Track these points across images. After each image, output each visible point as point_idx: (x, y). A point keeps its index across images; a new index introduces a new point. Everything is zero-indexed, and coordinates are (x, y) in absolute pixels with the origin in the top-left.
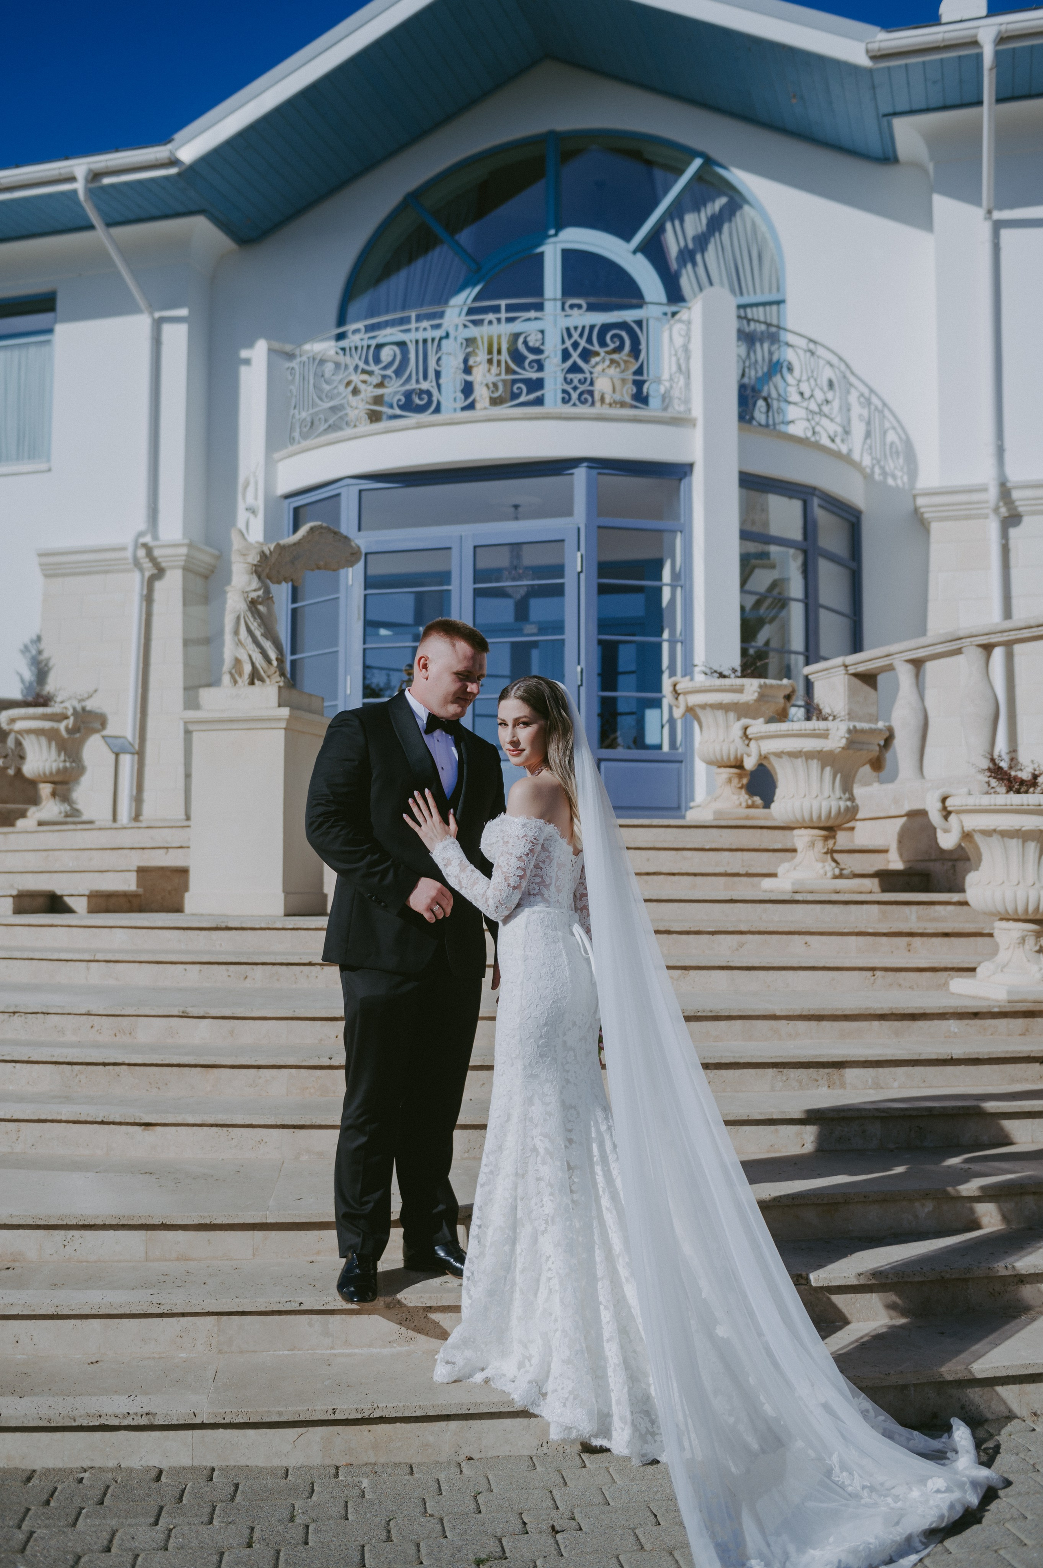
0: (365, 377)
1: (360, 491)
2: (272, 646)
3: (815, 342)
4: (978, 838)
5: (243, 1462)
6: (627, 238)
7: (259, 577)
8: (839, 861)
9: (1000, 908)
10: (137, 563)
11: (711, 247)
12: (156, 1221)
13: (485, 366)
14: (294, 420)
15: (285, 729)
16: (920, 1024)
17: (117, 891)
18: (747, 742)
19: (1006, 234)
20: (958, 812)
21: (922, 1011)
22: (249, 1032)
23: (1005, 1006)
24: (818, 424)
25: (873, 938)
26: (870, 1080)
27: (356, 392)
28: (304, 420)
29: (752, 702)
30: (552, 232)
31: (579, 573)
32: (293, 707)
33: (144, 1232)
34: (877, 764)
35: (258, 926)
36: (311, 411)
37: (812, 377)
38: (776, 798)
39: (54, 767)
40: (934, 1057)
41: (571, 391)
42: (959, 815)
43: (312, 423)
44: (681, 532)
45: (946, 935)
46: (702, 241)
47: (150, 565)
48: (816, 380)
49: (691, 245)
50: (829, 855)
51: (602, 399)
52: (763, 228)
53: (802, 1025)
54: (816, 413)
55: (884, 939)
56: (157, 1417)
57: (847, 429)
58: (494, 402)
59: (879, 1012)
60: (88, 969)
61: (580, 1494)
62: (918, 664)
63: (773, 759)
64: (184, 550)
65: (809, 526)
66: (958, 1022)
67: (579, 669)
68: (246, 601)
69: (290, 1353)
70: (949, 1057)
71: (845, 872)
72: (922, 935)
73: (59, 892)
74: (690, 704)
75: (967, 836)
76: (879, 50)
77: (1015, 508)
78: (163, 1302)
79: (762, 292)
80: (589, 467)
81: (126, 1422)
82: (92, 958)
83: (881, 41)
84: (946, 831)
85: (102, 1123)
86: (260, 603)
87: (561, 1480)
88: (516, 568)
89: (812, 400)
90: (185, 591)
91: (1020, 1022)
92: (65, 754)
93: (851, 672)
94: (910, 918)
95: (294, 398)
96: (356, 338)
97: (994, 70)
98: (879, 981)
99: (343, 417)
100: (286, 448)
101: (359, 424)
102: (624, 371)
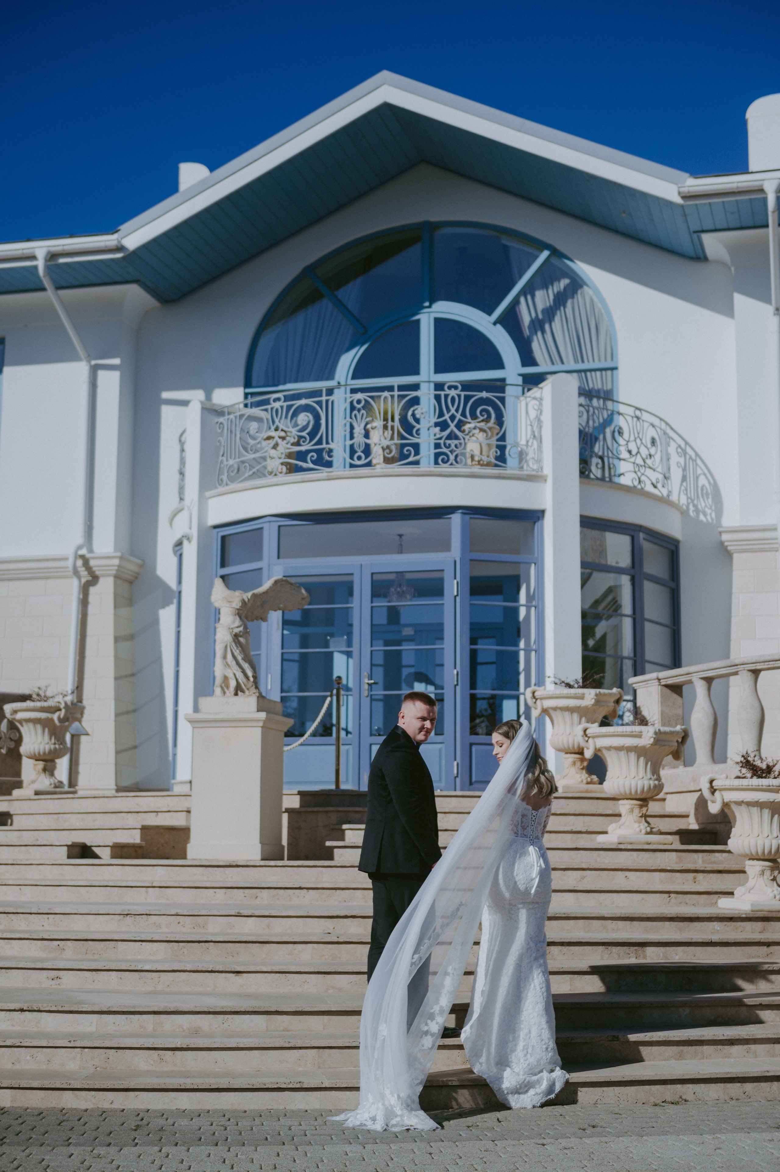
0: (283, 434)
1: (279, 527)
3: (640, 410)
4: (734, 807)
6: (489, 313)
8: (651, 822)
9: (748, 852)
10: (76, 572)
11: (557, 318)
12: (273, 1009)
13: (381, 430)
14: (222, 466)
15: (262, 727)
16: (696, 924)
17: (129, 844)
18: (586, 739)
20: (721, 790)
21: (696, 916)
23: (749, 914)
24: (643, 474)
25: (671, 873)
26: (661, 954)
27: (275, 447)
28: (232, 466)
29: (590, 706)
30: (427, 304)
31: (455, 597)
32: (268, 712)
33: (265, 1016)
36: (237, 460)
37: (639, 437)
38: (606, 778)
39: (47, 748)
40: (701, 941)
41: (449, 453)
42: (722, 792)
43: (238, 469)
44: (535, 564)
45: (720, 872)
46: (550, 313)
47: (86, 573)
48: (641, 440)
49: (540, 316)
50: (643, 818)
51: (473, 460)
52: (599, 305)
53: (621, 924)
54: (641, 466)
55: (678, 875)
56: (304, 1084)
57: (667, 475)
58: (387, 461)
59: (669, 916)
62: (709, 680)
63: (604, 751)
64: (116, 562)
65: (636, 553)
66: (719, 923)
67: (455, 672)
70: (710, 942)
71: (654, 830)
72: (703, 872)
73: (89, 844)
74: (545, 707)
75: (726, 805)
76: (689, 192)
79: (600, 360)
80: (463, 513)
81: (289, 1086)
83: (690, 185)
84: (713, 802)
85: (212, 972)
86: (241, 636)
89: (639, 455)
90: (116, 595)
91: (760, 924)
92: (55, 738)
93: (662, 683)
94: (698, 861)
95: (222, 448)
96: (277, 405)
97: (776, 213)
98: (673, 900)
99: (265, 467)
100: (216, 488)
101: (278, 473)
102: (490, 438)
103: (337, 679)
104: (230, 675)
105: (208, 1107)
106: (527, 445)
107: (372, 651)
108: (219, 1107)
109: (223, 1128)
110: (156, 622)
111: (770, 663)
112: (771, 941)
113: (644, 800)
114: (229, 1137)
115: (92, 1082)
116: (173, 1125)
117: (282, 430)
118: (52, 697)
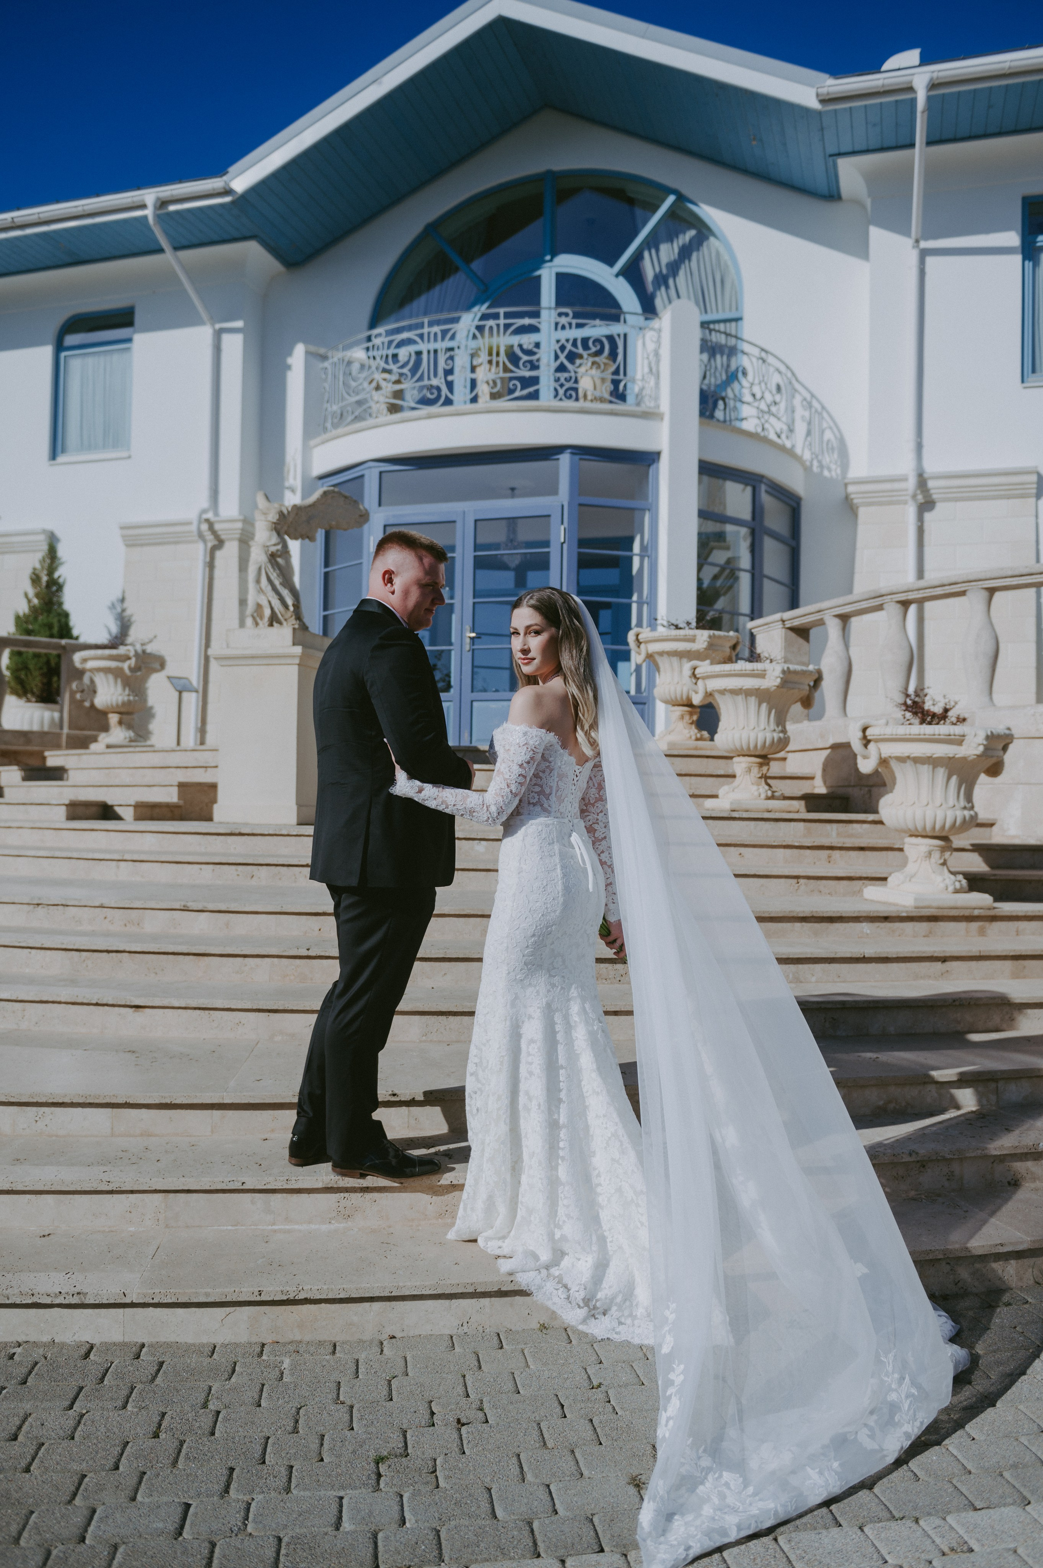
0: (386, 376)
1: (381, 473)
2: (289, 594)
3: (766, 352)
4: (894, 764)
5: (172, 1338)
6: (611, 263)
7: (279, 534)
8: (772, 785)
9: (911, 826)
10: (201, 536)
11: (682, 273)
12: (120, 1100)
13: (486, 365)
14: (327, 413)
15: (299, 665)
16: (837, 926)
17: (160, 803)
18: (694, 681)
19: (930, 260)
20: (877, 741)
21: (838, 915)
22: (242, 926)
23: (912, 912)
24: (767, 421)
25: (799, 850)
27: (378, 388)
28: (335, 412)
29: (702, 649)
30: (548, 258)
31: (562, 544)
32: (305, 646)
33: (110, 1110)
34: (807, 702)
35: (266, 833)
36: (341, 404)
37: (763, 381)
38: (719, 730)
39: (120, 699)
40: (849, 955)
41: (559, 388)
42: (879, 744)
43: (342, 415)
44: (649, 510)
45: (862, 849)
46: (674, 268)
47: (212, 537)
48: (766, 384)
49: (664, 271)
50: (763, 780)
51: (585, 396)
52: (725, 257)
54: (765, 412)
55: (808, 852)
57: (792, 428)
58: (494, 396)
59: (800, 914)
60: (118, 867)
61: (492, 1380)
62: (844, 618)
63: (717, 696)
64: (239, 525)
65: (757, 509)
66: (870, 925)
68: (266, 554)
69: (233, 1228)
70: (862, 956)
71: (776, 794)
72: (841, 848)
73: (110, 803)
74: (650, 651)
75: (884, 762)
76: (828, 94)
77: (930, 496)
78: (111, 1180)
79: (724, 310)
80: (572, 453)
81: (58, 1301)
82: (121, 858)
83: (829, 86)
84: (865, 757)
86: (279, 556)
87: (476, 1364)
88: (512, 541)
89: (762, 401)
90: (240, 558)
91: (924, 926)
92: (129, 690)
93: (787, 626)
94: (831, 834)
95: (327, 394)
96: (377, 340)
97: (926, 114)
98: (803, 888)
99: (367, 410)
100: (319, 436)
101: (380, 414)
102: (603, 371)
104: (264, 603)
106: (643, 380)
107: (474, 603)
111: (927, 591)
112: (948, 955)
113: (764, 758)
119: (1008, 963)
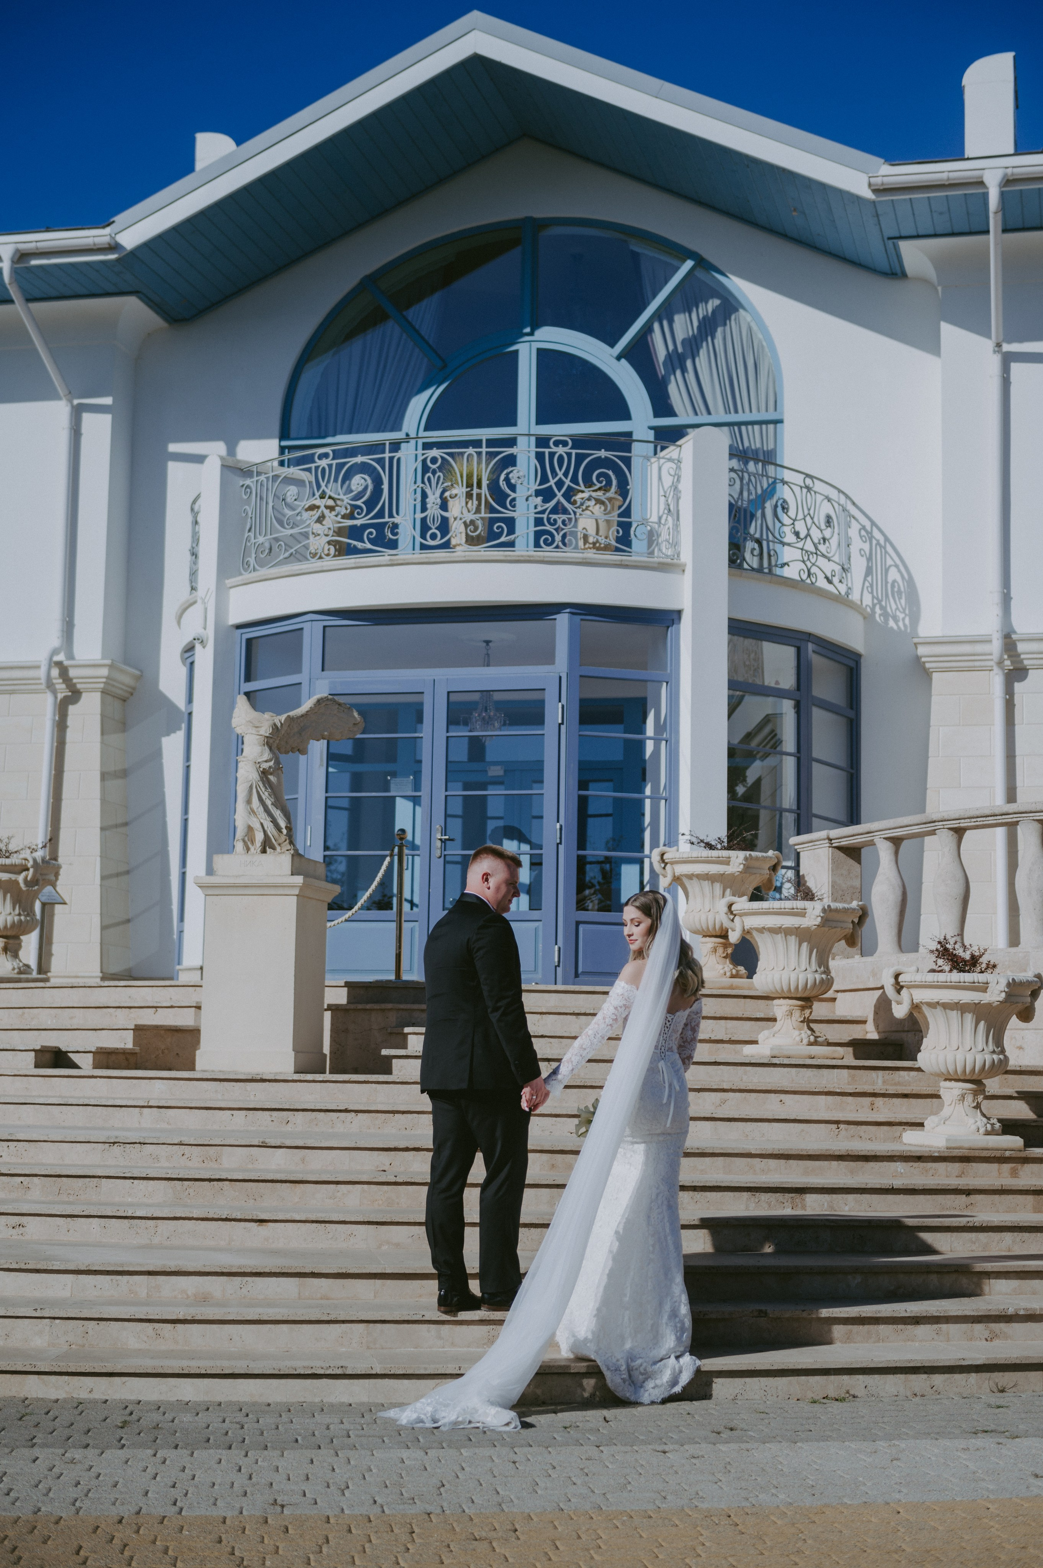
0: (331, 503)
1: (325, 627)
2: (282, 815)
3: (811, 477)
4: (925, 1009)
6: (612, 345)
7: (270, 749)
8: (815, 1029)
9: (943, 1070)
10: (50, 685)
11: (703, 352)
12: (308, 1270)
13: (463, 499)
14: (248, 544)
15: (297, 896)
16: (872, 1164)
17: (117, 1049)
18: (731, 917)
19: (1015, 367)
20: (909, 987)
21: (873, 1154)
23: (944, 1152)
24: (813, 564)
25: (840, 1097)
26: (826, 1204)
27: (320, 520)
28: (262, 544)
29: (737, 874)
30: (528, 330)
31: (560, 725)
32: (306, 876)
33: (297, 1279)
36: (269, 537)
37: (809, 514)
38: (758, 970)
39: (9, 920)
40: (878, 1186)
41: (555, 532)
42: (910, 990)
43: (271, 549)
44: (667, 683)
45: (906, 1096)
46: (693, 345)
47: (64, 686)
48: (812, 518)
50: (805, 1024)
51: (586, 538)
52: (759, 335)
53: (772, 1163)
54: (812, 553)
55: (850, 1098)
56: (348, 1369)
57: (846, 567)
58: (471, 541)
59: (837, 1153)
62: (896, 842)
63: (755, 933)
64: (105, 672)
65: (803, 671)
66: (904, 1164)
67: (558, 826)
68: (258, 771)
70: (890, 1186)
71: (819, 1039)
72: (884, 1095)
73: (64, 1048)
74: (677, 874)
75: (916, 1007)
76: (883, 184)
77: (1021, 661)
78: (331, 1313)
79: (758, 409)
80: (572, 613)
81: (328, 1372)
82: (146, 1104)
83: (884, 175)
84: (899, 1003)
85: (227, 1220)
86: (271, 774)
89: (809, 539)
90: (103, 716)
91: (957, 1166)
92: (20, 907)
93: (834, 845)
94: (877, 1081)
95: (249, 520)
96: (324, 463)
97: (1000, 214)
98: (843, 1133)
99: (306, 547)
100: (241, 574)
101: (323, 556)
102: (609, 513)
103: (400, 833)
104: (256, 826)
105: (219, 1399)
106: (659, 523)
107: (446, 796)
108: (234, 1399)
109: (238, 1426)
110: (157, 754)
111: (979, 819)
112: (971, 1187)
113: (806, 1000)
114: (247, 1438)
115: (64, 1364)
116: (173, 1421)
117: (330, 497)
118: (16, 852)
119: (1030, 1198)
